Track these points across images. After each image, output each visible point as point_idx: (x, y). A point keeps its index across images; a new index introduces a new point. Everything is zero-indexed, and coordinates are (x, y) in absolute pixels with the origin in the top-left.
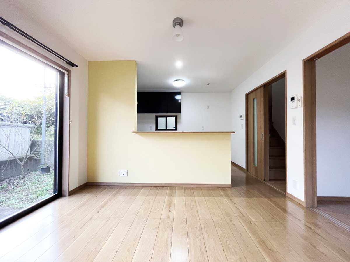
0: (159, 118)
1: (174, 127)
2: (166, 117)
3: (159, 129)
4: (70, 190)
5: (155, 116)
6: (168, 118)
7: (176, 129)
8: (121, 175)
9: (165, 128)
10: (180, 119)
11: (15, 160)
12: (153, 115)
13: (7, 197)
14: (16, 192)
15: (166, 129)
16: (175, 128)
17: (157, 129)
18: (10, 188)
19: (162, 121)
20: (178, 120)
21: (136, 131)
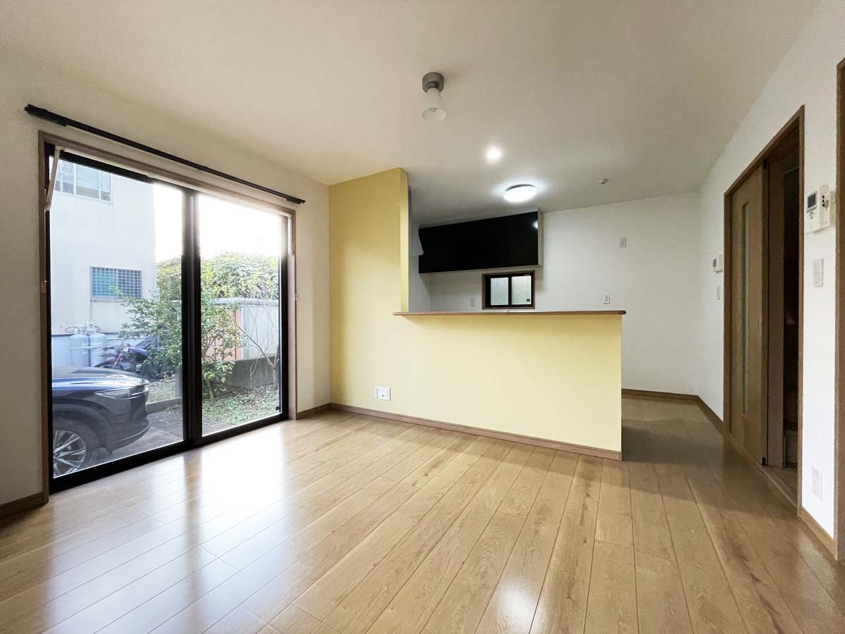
0: (493, 280)
1: (528, 300)
2: (510, 276)
3: (492, 304)
4: (298, 411)
5: (483, 274)
6: (514, 279)
7: (532, 306)
8: (380, 396)
9: (507, 304)
10: (542, 278)
11: (265, 359)
12: (478, 274)
13: (251, 414)
14: (262, 409)
15: (510, 306)
16: (530, 303)
17: (487, 303)
18: (257, 402)
19: (499, 285)
20: (537, 283)
21: (407, 310)
